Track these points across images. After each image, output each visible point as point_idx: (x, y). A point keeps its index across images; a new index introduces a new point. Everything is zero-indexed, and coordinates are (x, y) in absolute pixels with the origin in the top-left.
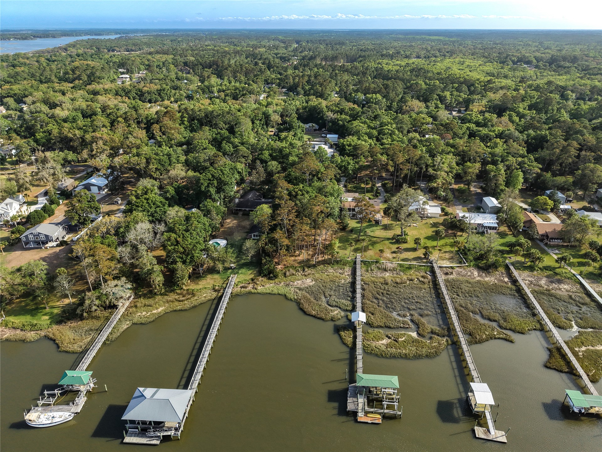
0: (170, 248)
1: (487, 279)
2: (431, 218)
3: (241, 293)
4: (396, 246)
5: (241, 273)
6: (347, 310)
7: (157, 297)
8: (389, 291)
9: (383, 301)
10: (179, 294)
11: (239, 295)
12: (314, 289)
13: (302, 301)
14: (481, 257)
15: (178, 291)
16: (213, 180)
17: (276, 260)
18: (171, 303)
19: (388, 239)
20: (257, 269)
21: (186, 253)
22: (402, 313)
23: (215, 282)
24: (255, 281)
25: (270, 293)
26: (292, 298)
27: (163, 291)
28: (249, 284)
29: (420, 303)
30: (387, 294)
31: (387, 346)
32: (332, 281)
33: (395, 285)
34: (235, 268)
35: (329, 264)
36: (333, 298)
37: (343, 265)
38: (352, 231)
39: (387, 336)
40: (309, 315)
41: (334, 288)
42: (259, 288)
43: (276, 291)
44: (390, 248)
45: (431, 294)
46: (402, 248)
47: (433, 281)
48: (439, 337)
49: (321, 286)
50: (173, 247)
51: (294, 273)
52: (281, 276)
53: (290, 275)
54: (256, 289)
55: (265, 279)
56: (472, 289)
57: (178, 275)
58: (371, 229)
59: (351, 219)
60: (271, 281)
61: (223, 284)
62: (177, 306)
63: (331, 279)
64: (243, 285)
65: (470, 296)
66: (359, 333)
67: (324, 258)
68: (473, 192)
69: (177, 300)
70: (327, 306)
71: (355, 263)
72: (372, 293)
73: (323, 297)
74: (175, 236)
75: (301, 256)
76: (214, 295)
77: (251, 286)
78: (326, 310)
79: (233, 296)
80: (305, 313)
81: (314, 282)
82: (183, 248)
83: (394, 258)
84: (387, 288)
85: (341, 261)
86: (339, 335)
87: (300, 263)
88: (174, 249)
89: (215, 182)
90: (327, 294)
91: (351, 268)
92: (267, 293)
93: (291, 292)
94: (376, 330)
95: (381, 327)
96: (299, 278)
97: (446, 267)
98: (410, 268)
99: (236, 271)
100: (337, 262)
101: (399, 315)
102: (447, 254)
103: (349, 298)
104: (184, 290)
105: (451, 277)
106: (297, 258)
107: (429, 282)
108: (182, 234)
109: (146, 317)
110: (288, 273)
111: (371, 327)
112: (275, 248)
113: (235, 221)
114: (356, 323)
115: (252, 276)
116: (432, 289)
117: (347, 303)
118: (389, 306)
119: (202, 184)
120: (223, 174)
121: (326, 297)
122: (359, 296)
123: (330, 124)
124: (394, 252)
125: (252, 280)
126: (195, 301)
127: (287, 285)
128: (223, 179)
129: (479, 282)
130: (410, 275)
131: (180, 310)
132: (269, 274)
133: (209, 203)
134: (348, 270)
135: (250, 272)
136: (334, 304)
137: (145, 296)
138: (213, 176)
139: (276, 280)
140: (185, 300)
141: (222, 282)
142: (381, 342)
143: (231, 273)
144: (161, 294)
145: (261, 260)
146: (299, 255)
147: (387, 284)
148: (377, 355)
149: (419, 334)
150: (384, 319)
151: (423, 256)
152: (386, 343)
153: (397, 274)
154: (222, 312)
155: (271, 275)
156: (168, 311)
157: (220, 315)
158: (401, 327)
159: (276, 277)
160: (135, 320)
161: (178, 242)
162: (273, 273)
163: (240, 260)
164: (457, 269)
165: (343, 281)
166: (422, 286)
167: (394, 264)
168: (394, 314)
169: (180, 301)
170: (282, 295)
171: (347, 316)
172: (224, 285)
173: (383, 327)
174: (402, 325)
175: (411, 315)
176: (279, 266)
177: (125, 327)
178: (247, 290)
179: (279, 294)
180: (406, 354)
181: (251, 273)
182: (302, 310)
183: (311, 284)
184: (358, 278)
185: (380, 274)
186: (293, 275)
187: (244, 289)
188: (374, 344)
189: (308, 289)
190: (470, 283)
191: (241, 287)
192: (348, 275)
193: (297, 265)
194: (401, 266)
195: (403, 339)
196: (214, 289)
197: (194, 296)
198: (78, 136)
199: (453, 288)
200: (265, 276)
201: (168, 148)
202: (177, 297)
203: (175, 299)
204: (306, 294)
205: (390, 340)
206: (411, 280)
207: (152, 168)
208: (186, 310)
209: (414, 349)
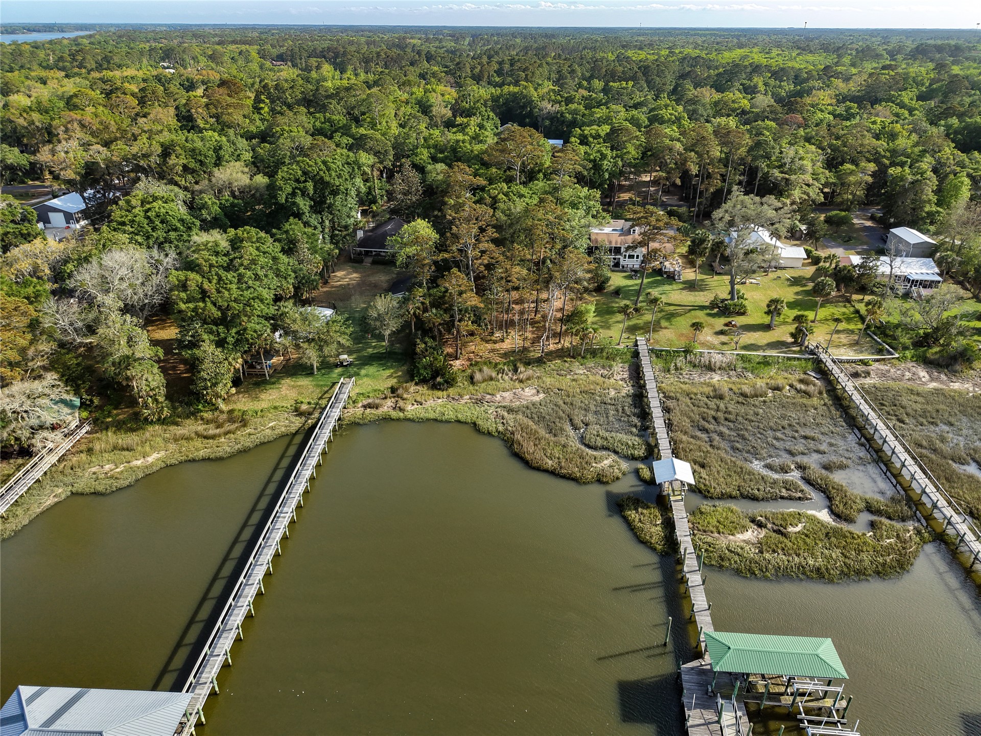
0: (183, 306)
1: (956, 386)
2: (784, 268)
3: (363, 419)
4: (723, 320)
5: (366, 375)
6: (633, 458)
7: (150, 428)
8: (730, 413)
9: (721, 434)
10: (208, 422)
11: (358, 424)
12: (543, 410)
13: (518, 436)
14: (923, 342)
15: (205, 415)
16: (305, 181)
17: (450, 350)
18: (184, 442)
19: (702, 308)
20: (405, 368)
21: (226, 320)
22: (777, 461)
23: (300, 394)
24: (400, 391)
25: (435, 420)
26: (492, 429)
27: (166, 412)
28: (386, 398)
29: (813, 439)
30: (726, 419)
31: (761, 547)
32: (586, 392)
33: (740, 400)
34: (351, 364)
35: (573, 357)
36: (594, 429)
37: (607, 358)
38: (617, 292)
39: (753, 521)
40: (538, 469)
41: (593, 408)
42: (409, 407)
43: (450, 415)
44: (712, 326)
45: (832, 418)
46: (738, 325)
47: (828, 392)
48: (893, 523)
49: (561, 403)
50: (191, 305)
51: (494, 374)
52: (462, 383)
53: (484, 380)
54: (401, 410)
55: (423, 389)
56: (929, 408)
57: (203, 374)
58: (660, 289)
59: (613, 271)
60: (440, 393)
61: (321, 398)
62: (197, 450)
63: (583, 388)
64: (370, 401)
65: (932, 423)
66: (679, 513)
67: (560, 346)
68: (858, 226)
69: (198, 435)
70: (583, 447)
71: (636, 354)
72: (689, 417)
73: (568, 428)
74: (199, 278)
75: (507, 341)
76: (297, 423)
77: (389, 403)
78: (582, 457)
79: (343, 428)
80: (528, 464)
81: (542, 396)
82: (219, 308)
83: (724, 344)
84: (722, 406)
85: (602, 350)
86: (626, 519)
87: (505, 355)
88: (195, 310)
89: (310, 185)
90: (577, 421)
91: (626, 365)
92: (428, 420)
93: (488, 418)
94: (721, 505)
95: (731, 497)
96: (506, 385)
97: (848, 362)
98: (766, 363)
99: (352, 370)
100: (594, 353)
101: (769, 467)
102: (842, 336)
103: (634, 430)
104: (222, 412)
105: (868, 381)
106: (497, 346)
107: (820, 393)
108: (217, 274)
109: (112, 477)
110: (478, 376)
111: (706, 497)
112: (447, 317)
113: (355, 275)
114: (667, 487)
115: (393, 382)
116: (832, 408)
117: (632, 441)
118: (738, 445)
119: (280, 189)
120: (329, 169)
121: (576, 428)
122: (659, 423)
123: (547, 123)
124: (722, 333)
125: (393, 390)
126: (244, 438)
127: (479, 402)
128: (327, 179)
129: (937, 392)
130: (771, 378)
131: (204, 460)
132: (434, 377)
133: (294, 227)
134: (620, 371)
135: (388, 372)
136: (600, 442)
137: (119, 426)
138: (305, 173)
139: (451, 391)
140: (219, 436)
141: (317, 393)
142: (740, 537)
143: (341, 375)
144: (162, 422)
145: (415, 344)
146: (502, 341)
147: (721, 397)
148: (738, 572)
149: (837, 515)
150: (735, 477)
151: (790, 340)
152: (755, 540)
153: (739, 376)
154: (313, 462)
155: (439, 379)
156: (173, 461)
157: (306, 470)
158: (782, 498)
159: (450, 382)
160: (80, 486)
161: (204, 295)
162: (443, 376)
163: (364, 349)
164: (876, 365)
165: (612, 393)
166: (805, 401)
167: (730, 355)
168: (757, 466)
169: (206, 437)
170: (466, 423)
171: (637, 472)
172: (323, 402)
173: (735, 498)
174: (784, 493)
175: (801, 467)
176: (458, 362)
177: (51, 501)
178: (380, 411)
179: (459, 421)
180: (818, 569)
181: (390, 376)
182: (518, 456)
183: (536, 399)
184: (651, 386)
185: (697, 377)
186: (491, 379)
187: (373, 411)
188: (722, 541)
189: (529, 410)
190: (918, 394)
191: (365, 407)
192: (622, 380)
193: (498, 359)
194: (743, 358)
195: (797, 529)
196: (296, 410)
197: (245, 425)
198: (37, 124)
199: (883, 405)
200: (423, 381)
201: (216, 134)
202: (200, 428)
203: (197, 433)
204: (526, 420)
205: (763, 533)
206: (777, 388)
207: (175, 165)
208: (220, 459)
209: (836, 553)
